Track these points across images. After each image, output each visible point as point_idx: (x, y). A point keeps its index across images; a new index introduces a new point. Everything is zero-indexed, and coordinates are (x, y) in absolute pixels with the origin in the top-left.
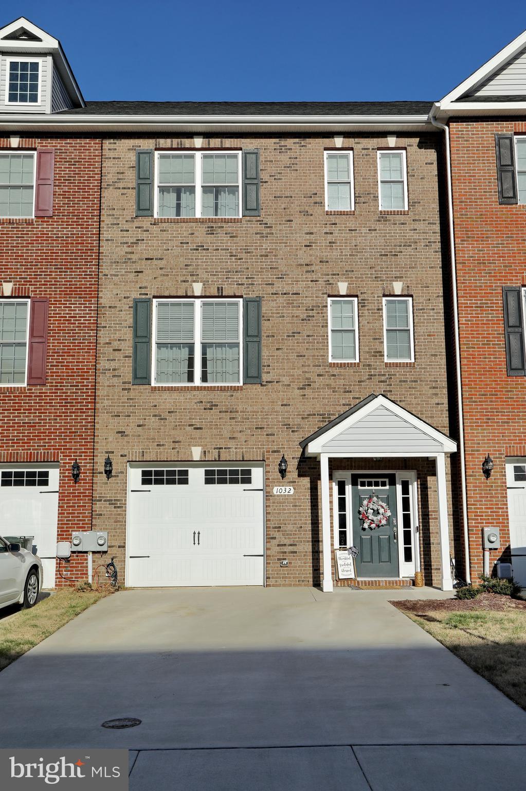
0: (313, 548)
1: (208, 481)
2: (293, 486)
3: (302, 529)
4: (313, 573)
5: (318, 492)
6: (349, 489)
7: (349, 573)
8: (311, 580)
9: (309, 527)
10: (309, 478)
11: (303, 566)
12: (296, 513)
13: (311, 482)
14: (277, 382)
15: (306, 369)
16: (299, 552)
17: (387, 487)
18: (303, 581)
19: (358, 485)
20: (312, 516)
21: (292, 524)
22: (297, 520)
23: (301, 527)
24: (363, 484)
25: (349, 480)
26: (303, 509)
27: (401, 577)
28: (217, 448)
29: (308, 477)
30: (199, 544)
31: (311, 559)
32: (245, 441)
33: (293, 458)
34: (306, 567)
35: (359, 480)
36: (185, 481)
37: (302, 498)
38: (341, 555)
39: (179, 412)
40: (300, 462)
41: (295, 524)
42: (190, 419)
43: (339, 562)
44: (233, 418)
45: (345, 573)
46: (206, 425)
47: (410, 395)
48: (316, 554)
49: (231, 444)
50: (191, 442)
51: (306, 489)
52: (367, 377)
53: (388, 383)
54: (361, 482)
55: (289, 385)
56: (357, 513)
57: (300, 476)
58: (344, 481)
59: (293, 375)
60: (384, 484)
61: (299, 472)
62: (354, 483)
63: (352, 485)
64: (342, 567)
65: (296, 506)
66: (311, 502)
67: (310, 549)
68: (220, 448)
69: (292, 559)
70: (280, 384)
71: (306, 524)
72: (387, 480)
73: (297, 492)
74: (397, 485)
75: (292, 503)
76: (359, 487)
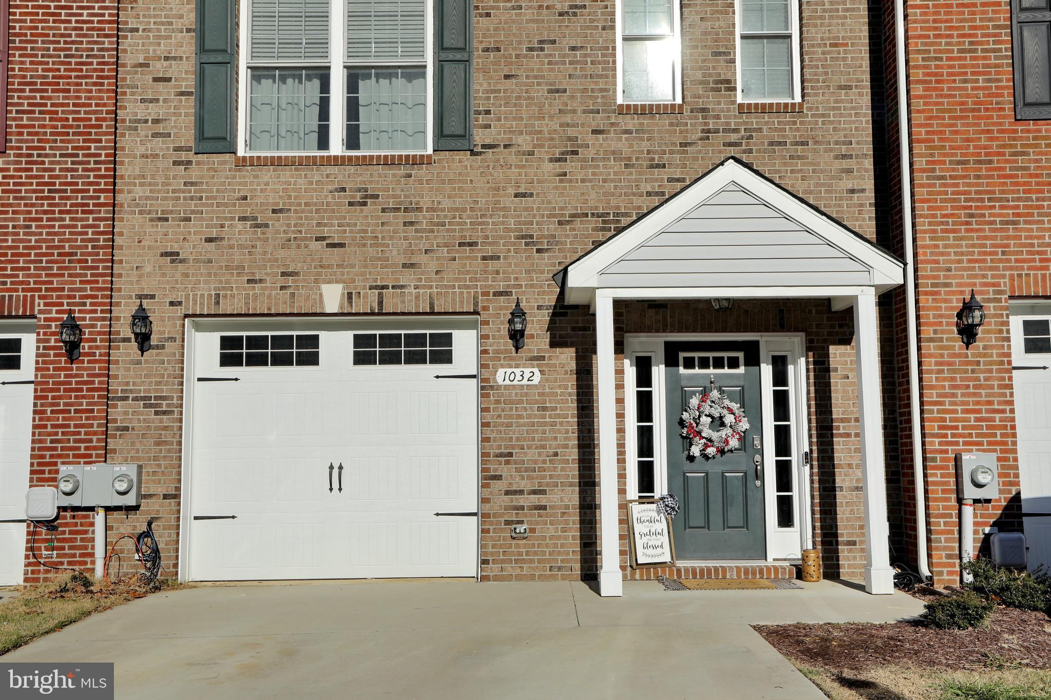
0: (582, 498)
1: (361, 359)
2: (538, 366)
3: (559, 457)
4: (581, 551)
5: (592, 380)
6: (659, 373)
7: (659, 550)
8: (578, 566)
9: (573, 454)
10: (573, 350)
11: (559, 538)
12: (545, 424)
13: (578, 358)
14: (505, 146)
15: (568, 119)
16: (552, 507)
17: (742, 370)
18: (560, 569)
19: (678, 366)
20: (580, 431)
21: (536, 448)
22: (546, 439)
23: (556, 454)
24: (689, 364)
25: (658, 354)
26: (559, 416)
27: (770, 558)
28: (376, 287)
29: (571, 346)
30: (340, 489)
31: (578, 522)
32: (437, 273)
33: (539, 308)
34: (566, 538)
35: (682, 355)
36: (311, 359)
37: (559, 391)
38: (641, 514)
39: (296, 211)
40: (554, 315)
41: (544, 447)
42: (319, 224)
43: (638, 528)
44: (412, 223)
45: (650, 551)
46: (354, 239)
48: (588, 511)
49: (407, 278)
50: (320, 274)
51: (566, 373)
52: (700, 135)
53: (744, 147)
54: (685, 358)
55: (531, 153)
56: (677, 423)
57: (553, 344)
58: (649, 358)
59: (540, 132)
60: (733, 363)
61: (552, 337)
62: (671, 361)
63: (667, 365)
64: (645, 539)
65: (544, 409)
66: (579, 401)
67: (576, 500)
68: (383, 287)
69: (537, 523)
70: (513, 150)
71: (566, 446)
72: (741, 355)
73: (547, 380)
74: (763, 366)
75: (537, 402)
76: (682, 370)
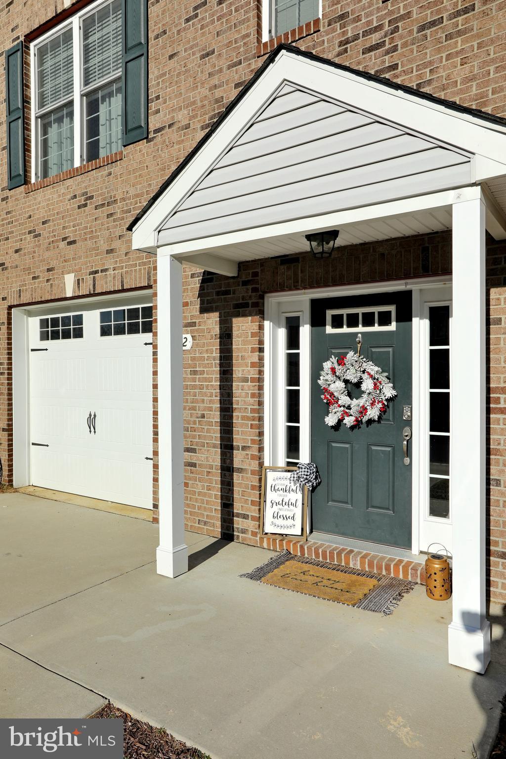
0: (223, 460)
1: (105, 332)
2: (192, 332)
3: (205, 419)
4: (221, 510)
5: (232, 344)
6: (305, 331)
7: (290, 522)
8: (219, 523)
9: (216, 417)
10: (217, 314)
11: (205, 495)
12: (194, 387)
13: (222, 322)
14: (170, 126)
15: (215, 81)
16: (200, 465)
17: (393, 327)
18: (205, 523)
19: (324, 325)
20: (222, 395)
21: (189, 409)
22: (197, 401)
23: (203, 416)
24: (337, 322)
25: (305, 315)
26: (206, 380)
27: (415, 550)
28: (91, 273)
29: (216, 311)
30: (95, 432)
31: (219, 482)
32: (126, 254)
33: (193, 276)
34: (210, 496)
35: (330, 313)
36: (79, 334)
37: (206, 355)
38: (277, 482)
39: (53, 221)
40: (204, 281)
41: (194, 408)
42: (64, 228)
43: (271, 496)
44: (111, 215)
45: (280, 522)
46: (80, 235)
47: (448, 57)
48: (227, 473)
49: (109, 263)
50: (64, 267)
51: (212, 338)
52: (338, 49)
53: (387, 46)
54: (333, 317)
55: (187, 127)
57: (203, 310)
58: (298, 318)
59: (194, 103)
60: (385, 319)
61: (202, 303)
62: (317, 321)
64: (276, 508)
65: (195, 372)
66: (221, 365)
67: (218, 462)
68: (96, 272)
69: (190, 479)
70: (175, 128)
71: (210, 409)
72: (392, 309)
73: (197, 345)
74: (415, 321)
75: (190, 366)
76: (329, 330)
